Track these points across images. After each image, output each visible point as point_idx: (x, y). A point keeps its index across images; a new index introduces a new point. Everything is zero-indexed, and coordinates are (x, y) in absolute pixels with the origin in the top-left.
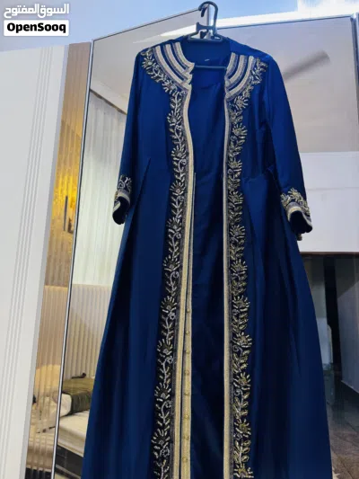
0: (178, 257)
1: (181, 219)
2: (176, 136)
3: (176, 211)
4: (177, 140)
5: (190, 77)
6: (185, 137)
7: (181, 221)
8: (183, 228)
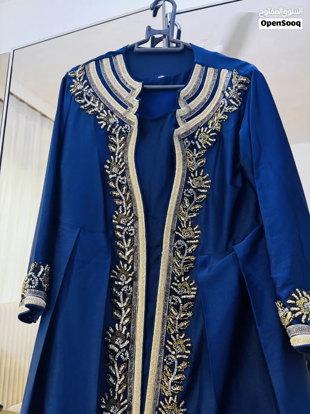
0: (125, 393)
1: (128, 326)
2: (119, 193)
3: (121, 313)
4: (120, 198)
5: (136, 104)
6: (132, 192)
7: (128, 330)
8: (132, 341)
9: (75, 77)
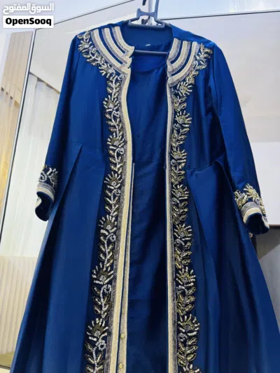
0: (112, 266)
1: (117, 217)
2: (113, 123)
3: (111, 207)
4: (114, 127)
7: (116, 220)
8: (119, 228)
9: (83, 39)
